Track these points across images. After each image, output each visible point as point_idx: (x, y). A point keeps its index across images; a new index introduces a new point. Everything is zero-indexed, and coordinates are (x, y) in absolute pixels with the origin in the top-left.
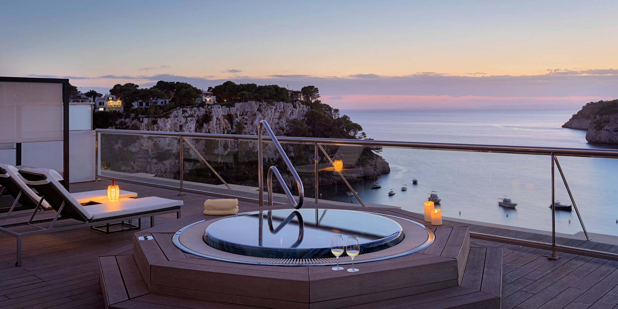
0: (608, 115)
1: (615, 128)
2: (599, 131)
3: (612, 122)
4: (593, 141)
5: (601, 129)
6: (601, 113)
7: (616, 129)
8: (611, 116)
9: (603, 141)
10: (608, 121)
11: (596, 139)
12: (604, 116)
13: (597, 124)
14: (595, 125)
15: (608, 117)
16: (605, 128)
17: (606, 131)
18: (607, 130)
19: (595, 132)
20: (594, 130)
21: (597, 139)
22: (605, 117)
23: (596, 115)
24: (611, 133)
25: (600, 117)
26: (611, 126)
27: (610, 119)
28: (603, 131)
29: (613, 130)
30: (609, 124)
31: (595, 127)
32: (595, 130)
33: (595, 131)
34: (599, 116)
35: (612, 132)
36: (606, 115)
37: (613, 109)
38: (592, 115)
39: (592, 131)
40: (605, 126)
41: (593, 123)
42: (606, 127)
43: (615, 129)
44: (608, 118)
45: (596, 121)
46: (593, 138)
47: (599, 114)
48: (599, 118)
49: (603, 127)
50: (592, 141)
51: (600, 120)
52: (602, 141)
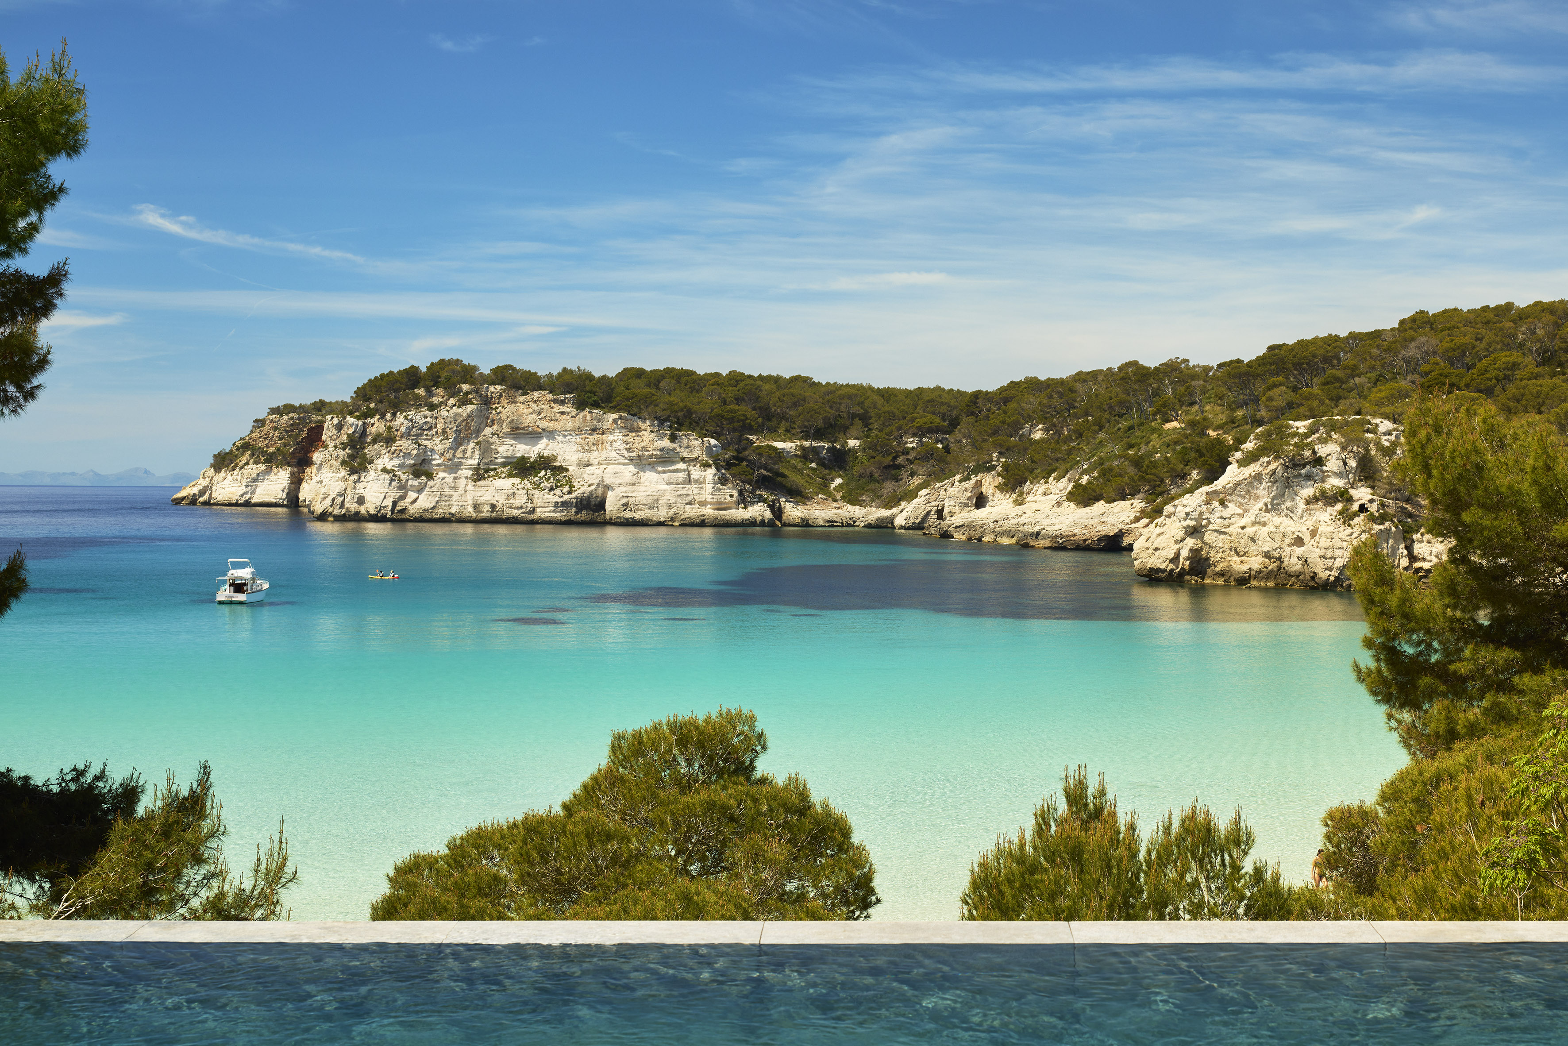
0: (388, 418)
1: (413, 462)
2: (356, 476)
3: (403, 440)
5: (365, 469)
6: (365, 409)
8: (401, 421)
9: (371, 510)
10: (388, 439)
11: (348, 505)
12: (374, 419)
13: (348, 450)
14: (341, 452)
15: (387, 423)
16: (380, 463)
17: (383, 476)
18: (384, 470)
19: (344, 479)
20: (337, 470)
21: (350, 503)
22: (377, 423)
23: (344, 418)
24: (399, 480)
25: (360, 422)
26: (401, 454)
27: (397, 430)
28: (372, 473)
29: (405, 470)
30: (393, 449)
31: (343, 463)
32: (343, 473)
33: (345, 476)
34: (357, 418)
35: (403, 477)
36: (383, 414)
37: (406, 392)
38: (332, 418)
39: (331, 475)
40: (379, 455)
41: (336, 447)
42: (383, 461)
44: (389, 428)
45: (344, 437)
46: (333, 500)
47: (357, 414)
48: (357, 425)
49: (371, 462)
51: (358, 433)
52: (369, 512)
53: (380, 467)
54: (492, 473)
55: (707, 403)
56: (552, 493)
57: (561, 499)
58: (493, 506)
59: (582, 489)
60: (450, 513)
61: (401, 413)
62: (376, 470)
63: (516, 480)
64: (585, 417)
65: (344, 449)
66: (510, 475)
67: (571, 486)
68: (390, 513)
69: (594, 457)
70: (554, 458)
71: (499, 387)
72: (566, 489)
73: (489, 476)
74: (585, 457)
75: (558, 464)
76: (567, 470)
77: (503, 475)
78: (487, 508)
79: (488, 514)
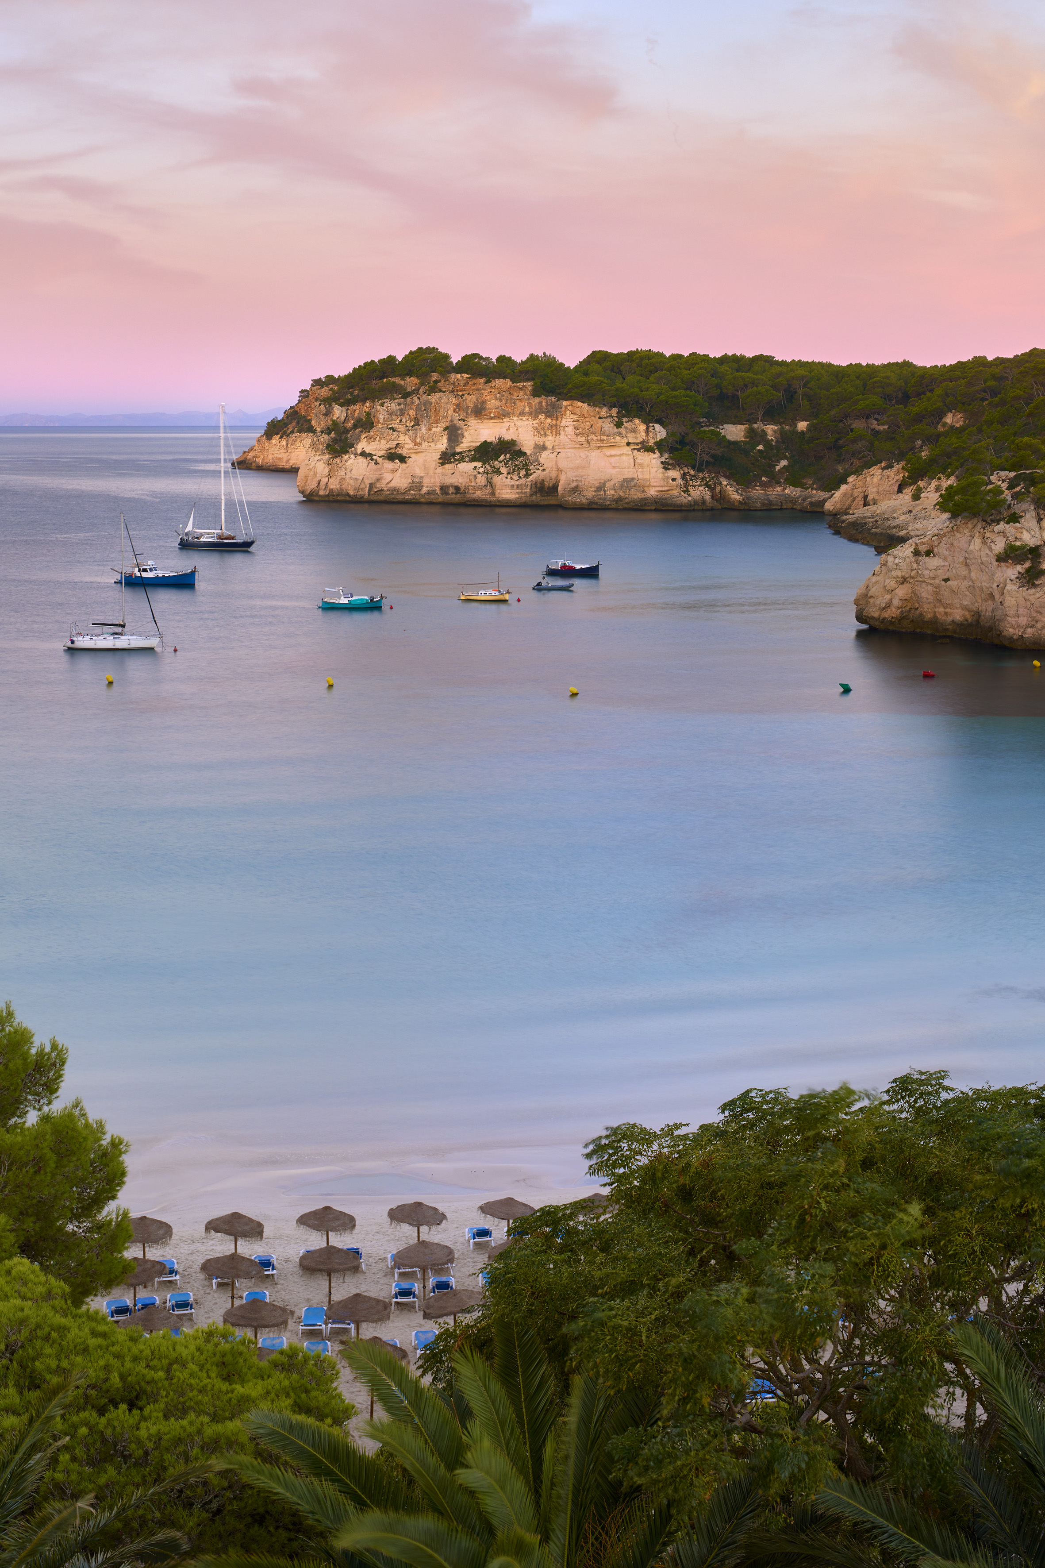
0: (368, 404)
1: (388, 446)
2: (338, 460)
3: (380, 426)
4: (321, 493)
5: (346, 452)
6: (349, 396)
7: (393, 451)
8: (379, 408)
9: (351, 493)
10: (366, 424)
11: (332, 487)
12: (356, 407)
13: (333, 435)
14: (326, 437)
15: (367, 410)
16: (360, 447)
17: (361, 459)
18: (364, 454)
19: (328, 462)
20: (323, 454)
21: (334, 485)
22: (359, 410)
23: (330, 405)
24: (376, 463)
25: (344, 409)
26: (378, 439)
27: (374, 416)
28: (352, 456)
29: (382, 453)
30: (372, 434)
31: (328, 446)
32: (327, 456)
33: (329, 459)
34: (341, 405)
35: (380, 460)
36: (364, 401)
37: (385, 380)
38: (320, 405)
39: (317, 458)
40: (358, 439)
41: (322, 432)
42: (362, 445)
43: (390, 449)
44: (368, 414)
45: (330, 422)
47: (341, 401)
48: (342, 412)
49: (352, 446)
50: (317, 495)
51: (343, 418)
52: (348, 495)
53: (359, 452)
54: (457, 457)
55: (654, 389)
56: (509, 477)
57: (517, 483)
58: (457, 489)
59: (537, 475)
60: (420, 495)
61: (378, 401)
62: (356, 455)
63: (478, 464)
64: (541, 403)
65: (329, 434)
66: (473, 460)
67: (527, 470)
68: (367, 493)
69: (549, 441)
70: (513, 443)
71: (465, 375)
72: (523, 473)
73: (456, 460)
74: (540, 440)
75: (517, 448)
76: (525, 454)
77: (467, 459)
78: (451, 490)
79: (453, 496)
